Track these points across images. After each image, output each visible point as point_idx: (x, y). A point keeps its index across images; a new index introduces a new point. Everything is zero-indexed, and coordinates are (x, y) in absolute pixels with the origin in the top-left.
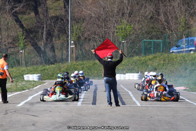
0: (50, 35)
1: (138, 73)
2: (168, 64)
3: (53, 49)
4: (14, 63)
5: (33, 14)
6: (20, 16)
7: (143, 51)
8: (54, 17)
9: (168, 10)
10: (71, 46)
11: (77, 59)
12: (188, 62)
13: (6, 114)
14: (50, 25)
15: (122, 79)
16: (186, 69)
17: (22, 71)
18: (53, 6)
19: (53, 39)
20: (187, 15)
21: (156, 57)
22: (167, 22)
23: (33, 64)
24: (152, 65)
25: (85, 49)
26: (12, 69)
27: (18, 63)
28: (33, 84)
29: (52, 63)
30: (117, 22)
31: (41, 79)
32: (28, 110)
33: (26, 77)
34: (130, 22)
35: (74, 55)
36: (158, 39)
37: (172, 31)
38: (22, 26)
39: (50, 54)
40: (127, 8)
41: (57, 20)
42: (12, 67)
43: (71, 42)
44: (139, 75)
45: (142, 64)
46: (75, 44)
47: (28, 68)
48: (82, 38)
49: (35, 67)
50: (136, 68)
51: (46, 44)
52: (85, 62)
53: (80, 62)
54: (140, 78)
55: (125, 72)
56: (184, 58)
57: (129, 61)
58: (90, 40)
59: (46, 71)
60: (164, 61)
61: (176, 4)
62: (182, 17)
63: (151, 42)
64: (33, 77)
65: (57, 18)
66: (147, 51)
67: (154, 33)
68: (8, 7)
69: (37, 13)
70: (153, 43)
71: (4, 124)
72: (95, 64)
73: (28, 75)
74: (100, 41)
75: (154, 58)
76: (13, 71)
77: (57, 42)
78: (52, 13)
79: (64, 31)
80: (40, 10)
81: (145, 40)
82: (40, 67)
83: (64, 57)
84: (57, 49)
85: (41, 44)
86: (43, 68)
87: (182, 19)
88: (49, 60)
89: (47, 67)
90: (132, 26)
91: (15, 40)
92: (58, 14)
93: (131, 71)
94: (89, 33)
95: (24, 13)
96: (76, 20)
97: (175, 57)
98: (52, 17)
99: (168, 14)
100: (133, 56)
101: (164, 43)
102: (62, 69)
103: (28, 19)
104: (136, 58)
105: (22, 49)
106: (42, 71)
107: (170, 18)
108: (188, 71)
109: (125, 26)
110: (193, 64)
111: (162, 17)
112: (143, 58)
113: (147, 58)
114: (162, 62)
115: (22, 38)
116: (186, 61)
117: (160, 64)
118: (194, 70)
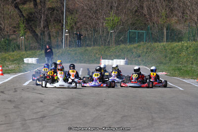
1: (124, 59)
2: (150, 52)
4: (15, 47)
6: (20, 7)
8: (50, 8)
9: (151, 5)
10: (66, 34)
12: (168, 50)
13: (16, 91)
14: (47, 15)
15: (110, 64)
16: (166, 57)
17: (22, 55)
19: (50, 28)
20: (167, 9)
21: (140, 46)
22: (151, 16)
23: (31, 49)
24: (136, 53)
26: (13, 53)
28: (33, 66)
30: (105, 14)
31: (38, 61)
32: (34, 89)
33: (26, 60)
34: (117, 14)
36: (142, 29)
37: (154, 23)
38: (22, 15)
40: (115, 2)
41: (53, 11)
42: (13, 51)
43: (65, 31)
44: (126, 61)
45: (128, 51)
46: (69, 32)
47: (28, 52)
48: (75, 27)
49: (34, 52)
50: (122, 54)
51: (43, 33)
52: (78, 48)
53: (73, 48)
54: (127, 63)
55: (112, 58)
56: (165, 47)
57: (116, 49)
60: (147, 49)
62: (163, 11)
63: (135, 33)
64: (31, 60)
65: (53, 9)
66: (132, 40)
70: (137, 34)
71: (16, 100)
72: (86, 50)
73: (28, 59)
74: (91, 31)
75: (138, 46)
76: (14, 54)
77: (53, 30)
78: (49, 5)
79: (59, 21)
81: (130, 30)
82: (38, 52)
83: (59, 44)
84: (53, 36)
85: (38, 31)
86: (41, 53)
87: (163, 13)
90: (120, 18)
92: (54, 6)
93: (118, 57)
94: (81, 23)
96: (70, 11)
97: (156, 46)
98: (49, 9)
99: (151, 9)
100: (119, 44)
101: (147, 34)
102: (58, 54)
103: (28, 9)
104: (122, 46)
105: (22, 36)
106: (39, 55)
107: (152, 12)
108: (167, 59)
109: (113, 17)
110: (172, 53)
111: (145, 11)
112: (129, 46)
113: (132, 46)
114: (145, 50)
115: (22, 26)
116: (166, 50)
117: (144, 52)
118: (173, 58)
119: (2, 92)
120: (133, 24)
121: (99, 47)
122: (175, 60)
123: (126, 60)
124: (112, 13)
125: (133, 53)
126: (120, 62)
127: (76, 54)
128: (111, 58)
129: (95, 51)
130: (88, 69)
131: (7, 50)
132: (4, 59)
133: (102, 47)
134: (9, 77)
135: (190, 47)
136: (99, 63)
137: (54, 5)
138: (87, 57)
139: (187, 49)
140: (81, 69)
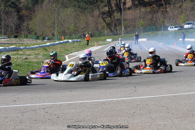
0: (115, 25)
1: (146, 38)
3: (116, 30)
4: (103, 35)
5: (109, 18)
11: (125, 34)
14: (116, 22)
16: (163, 37)
17: (106, 38)
18: (117, 15)
20: (163, 18)
22: (156, 20)
23: (109, 35)
25: (128, 30)
27: (105, 35)
28: (110, 42)
29: (116, 35)
30: (139, 21)
31: (112, 40)
33: (107, 40)
34: (143, 21)
35: (124, 32)
36: (153, 26)
38: (106, 22)
39: (115, 32)
42: (103, 37)
45: (148, 35)
47: (108, 37)
48: (127, 27)
51: (114, 29)
52: (128, 35)
54: (147, 40)
55: (142, 38)
56: (162, 33)
57: (143, 34)
59: (114, 38)
61: (159, 14)
64: (110, 40)
65: (118, 20)
66: (149, 31)
68: (101, 16)
69: (111, 18)
70: (151, 28)
75: (152, 33)
78: (116, 18)
79: (120, 24)
80: (112, 17)
81: (149, 27)
82: (112, 37)
83: (120, 33)
84: (118, 30)
85: (112, 29)
87: (161, 20)
91: (103, 27)
93: (144, 38)
94: (129, 24)
95: (106, 18)
96: (125, 20)
97: (159, 33)
99: (157, 18)
101: (155, 28)
103: (108, 20)
104: (146, 33)
109: (141, 22)
111: (154, 19)
112: (148, 33)
115: (106, 26)
119: (95, 53)
120: (150, 24)
124: (141, 20)
125: (150, 36)
126: (145, 40)
131: (100, 36)
132: (99, 40)
134: (99, 47)
137: (118, 18)
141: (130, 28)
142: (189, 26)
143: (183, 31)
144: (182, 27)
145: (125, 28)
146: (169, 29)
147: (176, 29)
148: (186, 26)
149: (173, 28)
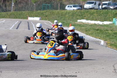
1: (39, 17)
2: (52, 14)
3: (6, 6)
7: (42, 9)
10: (13, 5)
12: (60, 14)
15: (33, 20)
16: (59, 17)
19: (6, 2)
24: (45, 15)
25: (19, 6)
29: (5, 12)
35: (14, 9)
36: (49, 4)
39: (4, 8)
45: (41, 14)
46: (15, 4)
48: (18, 2)
50: (39, 15)
51: (3, 4)
52: (18, 12)
53: (16, 12)
54: (40, 19)
57: (36, 13)
58: (21, 3)
59: (2, 15)
66: (44, 9)
67: (47, 2)
70: (46, 6)
72: (22, 13)
75: (46, 11)
81: (43, 4)
83: (10, 9)
84: (8, 6)
88: (4, 10)
89: (2, 13)
93: (37, 16)
97: (55, 12)
100: (38, 10)
101: (51, 6)
102: (8, 15)
104: (39, 11)
108: (60, 18)
110: (62, 15)
112: (42, 11)
113: (44, 11)
114: (49, 13)
116: (59, 13)
117: (49, 14)
118: (62, 17)
121: (28, 12)
122: (63, 18)
123: (40, 18)
125: (44, 15)
126: (37, 19)
127: (17, 14)
128: (33, 17)
129: (26, 13)
130: (21, 22)
133: (30, 11)
135: (70, 12)
136: (27, 19)
138: (22, 16)
139: (69, 13)
140: (18, 22)
141: (22, 4)
142: (91, 6)
143: (82, 11)
144: (82, 7)
145: (16, 3)
146: (67, 8)
147: (75, 8)
148: (87, 6)
149: (71, 7)
